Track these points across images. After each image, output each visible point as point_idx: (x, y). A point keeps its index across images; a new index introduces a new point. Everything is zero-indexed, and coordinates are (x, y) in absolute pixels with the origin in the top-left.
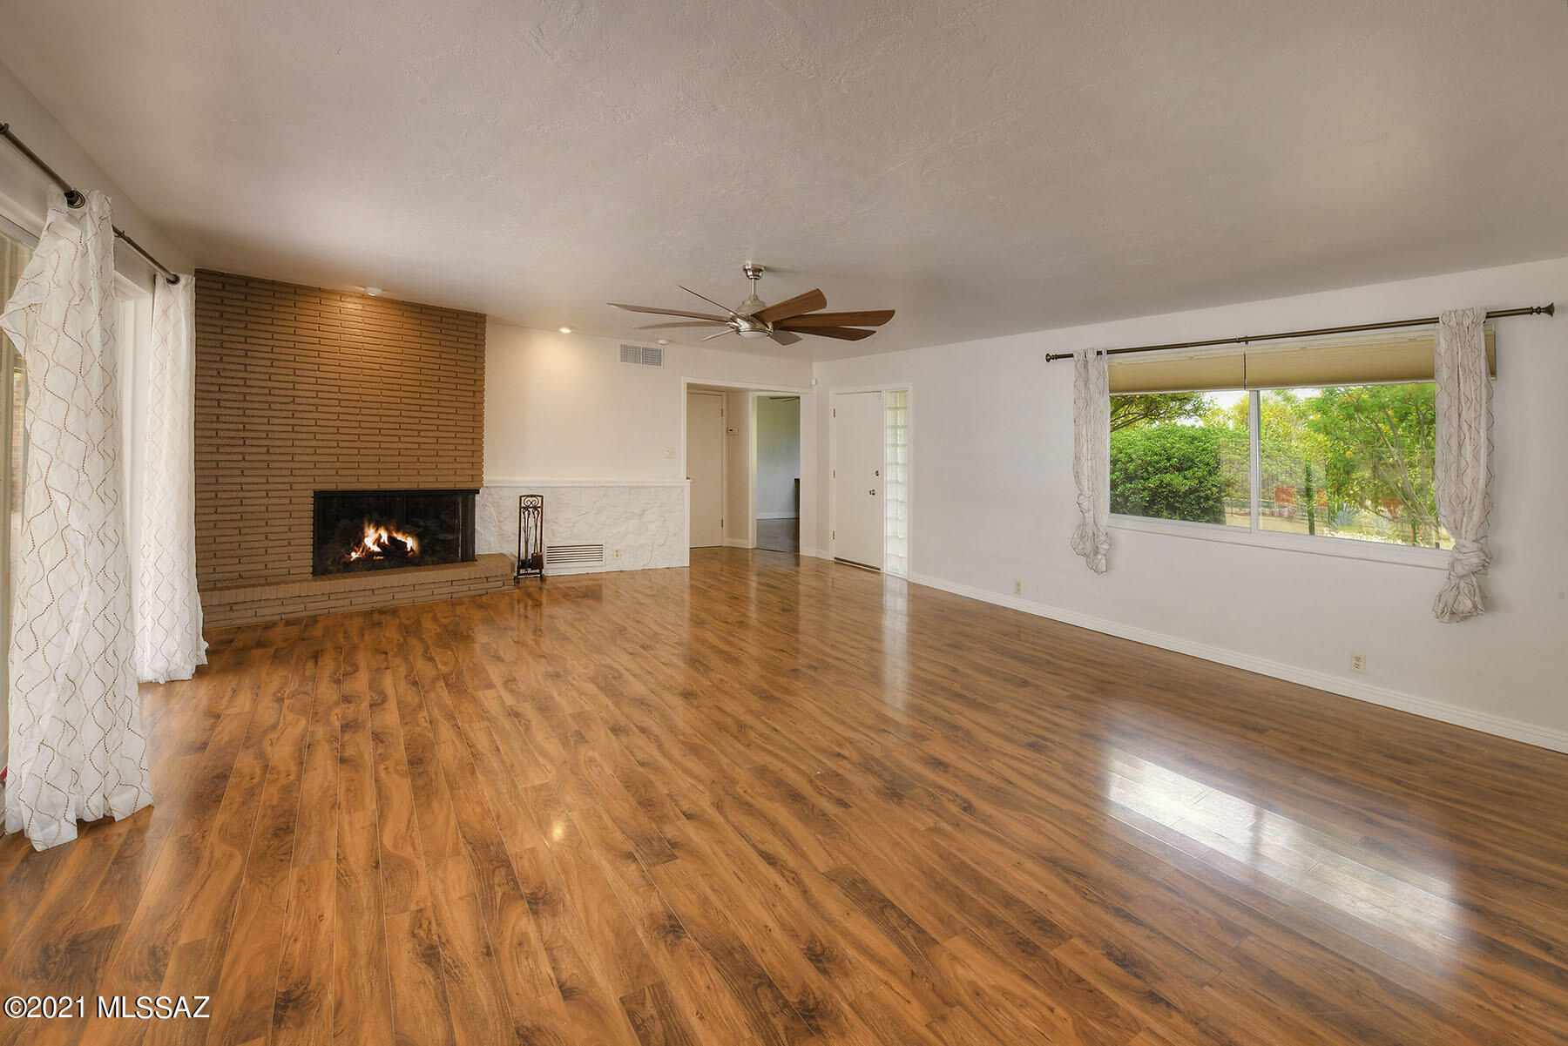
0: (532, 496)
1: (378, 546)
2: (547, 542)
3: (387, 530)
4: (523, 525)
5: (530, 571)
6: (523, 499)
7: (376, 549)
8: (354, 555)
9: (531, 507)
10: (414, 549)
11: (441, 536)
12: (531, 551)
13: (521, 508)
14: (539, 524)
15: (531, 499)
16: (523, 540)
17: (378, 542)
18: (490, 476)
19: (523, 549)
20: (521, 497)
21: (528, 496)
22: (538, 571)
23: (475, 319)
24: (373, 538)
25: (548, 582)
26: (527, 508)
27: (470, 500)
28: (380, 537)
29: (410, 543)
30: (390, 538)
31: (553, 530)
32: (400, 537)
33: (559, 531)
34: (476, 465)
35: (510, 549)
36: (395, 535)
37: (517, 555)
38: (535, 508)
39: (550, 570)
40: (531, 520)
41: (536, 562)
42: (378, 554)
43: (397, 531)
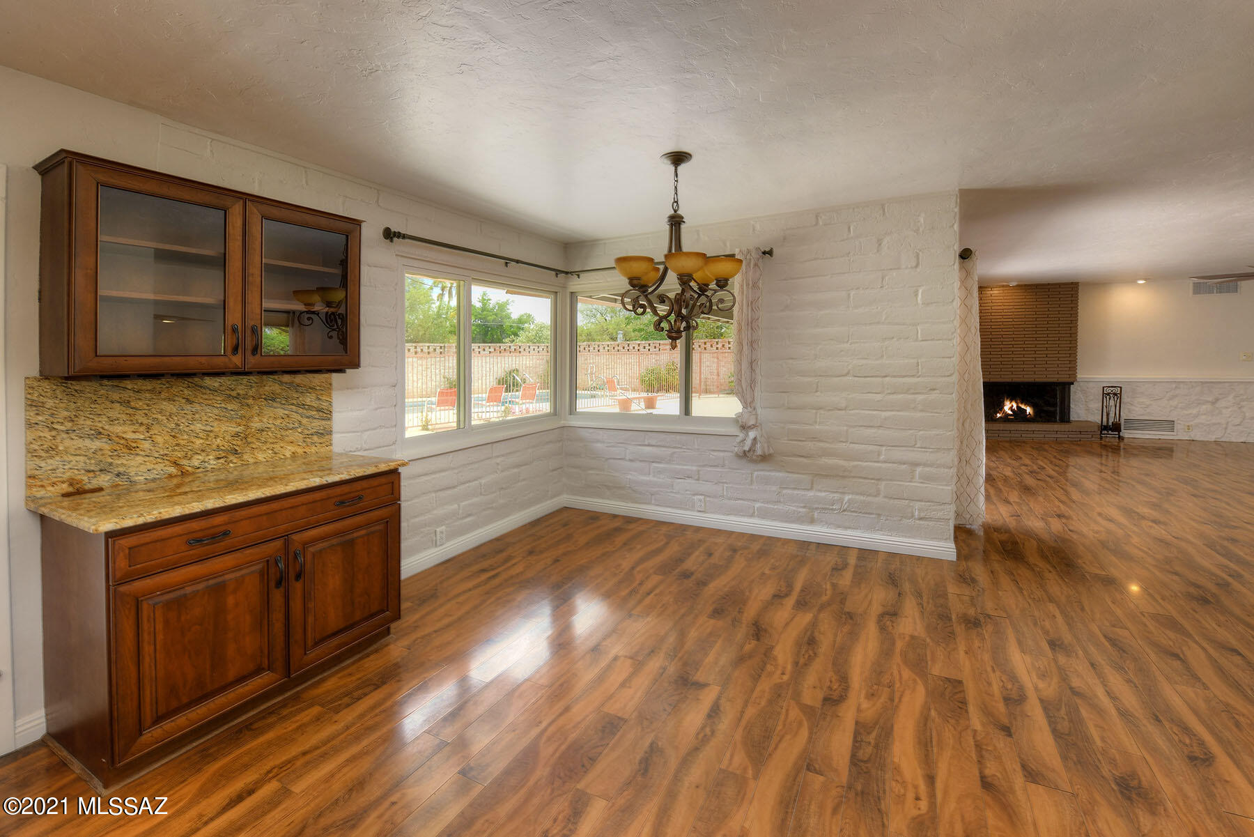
0: (1112, 387)
1: (1011, 411)
2: (1124, 416)
3: (1016, 402)
4: (1105, 404)
5: (1110, 432)
6: (1105, 389)
7: (1010, 412)
8: (999, 415)
9: (1113, 394)
10: (1031, 413)
11: (1045, 408)
12: (1111, 421)
13: (1103, 393)
14: (1118, 405)
15: (1112, 389)
16: (1105, 414)
17: (1011, 408)
18: (1080, 375)
19: (1105, 419)
20: (1103, 387)
21: (1110, 387)
22: (1117, 433)
23: (1072, 286)
24: (1009, 406)
25: (1126, 441)
26: (1108, 394)
27: (1067, 389)
28: (1012, 406)
29: (1029, 410)
30: (1018, 407)
31: (1129, 409)
32: (1023, 407)
33: (1134, 409)
34: (1073, 369)
35: (1096, 418)
36: (1020, 405)
37: (1100, 423)
38: (1115, 394)
39: (1125, 433)
40: (1112, 403)
41: (1116, 427)
42: (1011, 415)
43: (1022, 403)
